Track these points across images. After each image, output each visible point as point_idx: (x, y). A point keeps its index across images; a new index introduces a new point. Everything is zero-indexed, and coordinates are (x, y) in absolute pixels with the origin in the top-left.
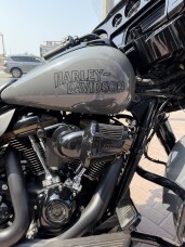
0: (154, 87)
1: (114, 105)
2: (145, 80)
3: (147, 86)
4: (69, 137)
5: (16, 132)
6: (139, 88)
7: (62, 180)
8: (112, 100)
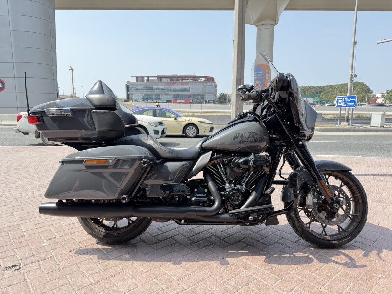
0: (280, 139)
1: (259, 147)
2: (274, 136)
3: (276, 139)
4: (241, 160)
5: (212, 162)
6: (271, 140)
7: (235, 185)
8: (258, 146)
